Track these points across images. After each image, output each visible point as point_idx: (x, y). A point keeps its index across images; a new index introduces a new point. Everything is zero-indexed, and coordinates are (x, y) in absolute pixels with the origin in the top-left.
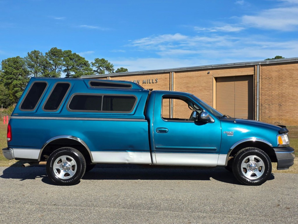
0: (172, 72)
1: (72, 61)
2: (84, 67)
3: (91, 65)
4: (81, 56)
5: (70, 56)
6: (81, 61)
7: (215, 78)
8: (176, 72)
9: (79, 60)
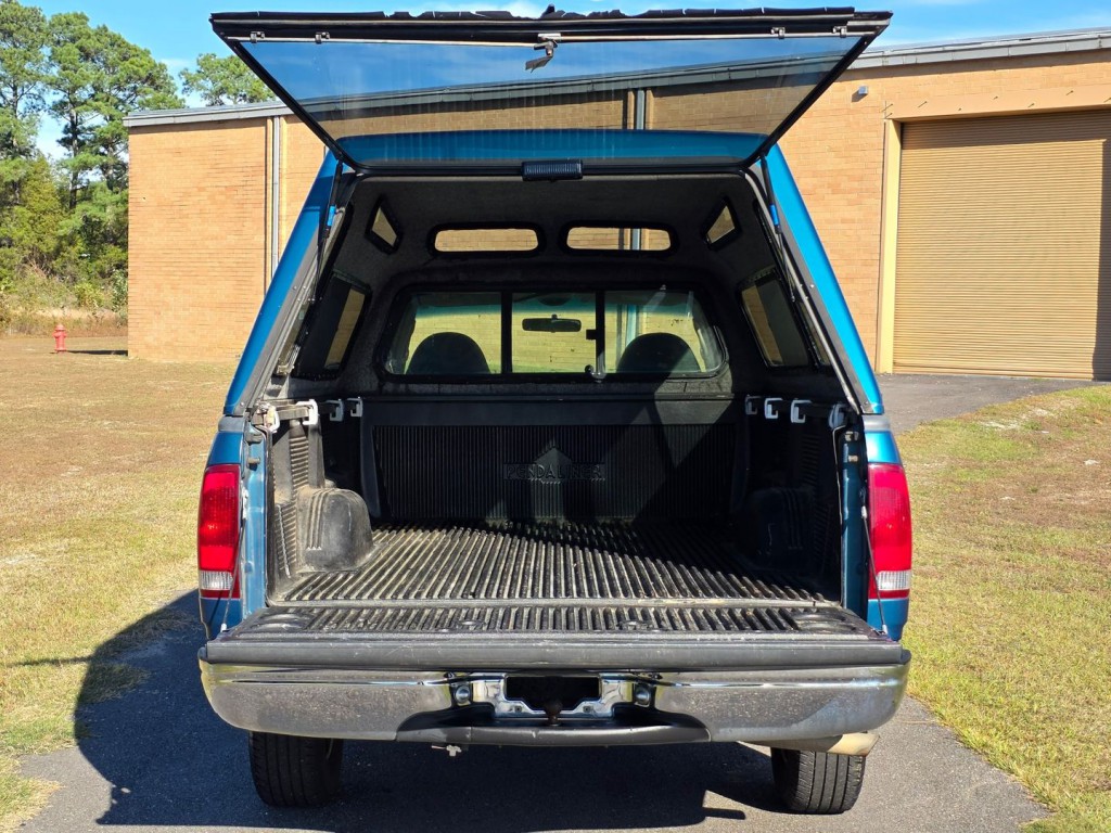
0: (635, 91)
1: (89, 64)
2: (146, 93)
3: (179, 83)
4: (132, 43)
5: (82, 41)
6: (132, 63)
7: (895, 121)
8: (661, 91)
9: (125, 59)
